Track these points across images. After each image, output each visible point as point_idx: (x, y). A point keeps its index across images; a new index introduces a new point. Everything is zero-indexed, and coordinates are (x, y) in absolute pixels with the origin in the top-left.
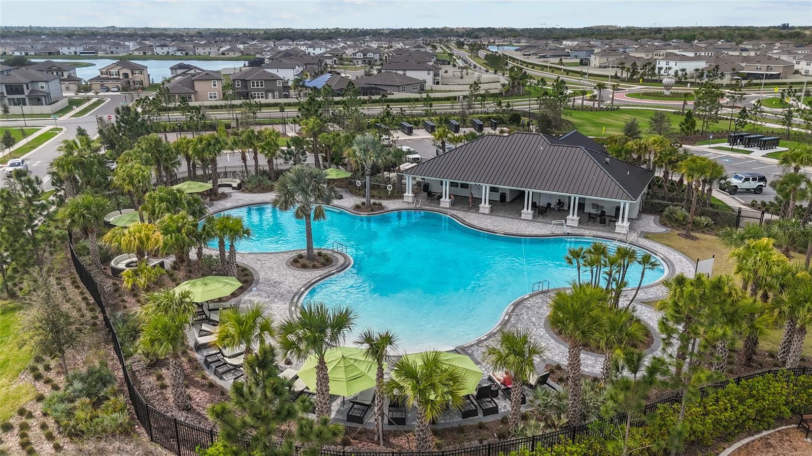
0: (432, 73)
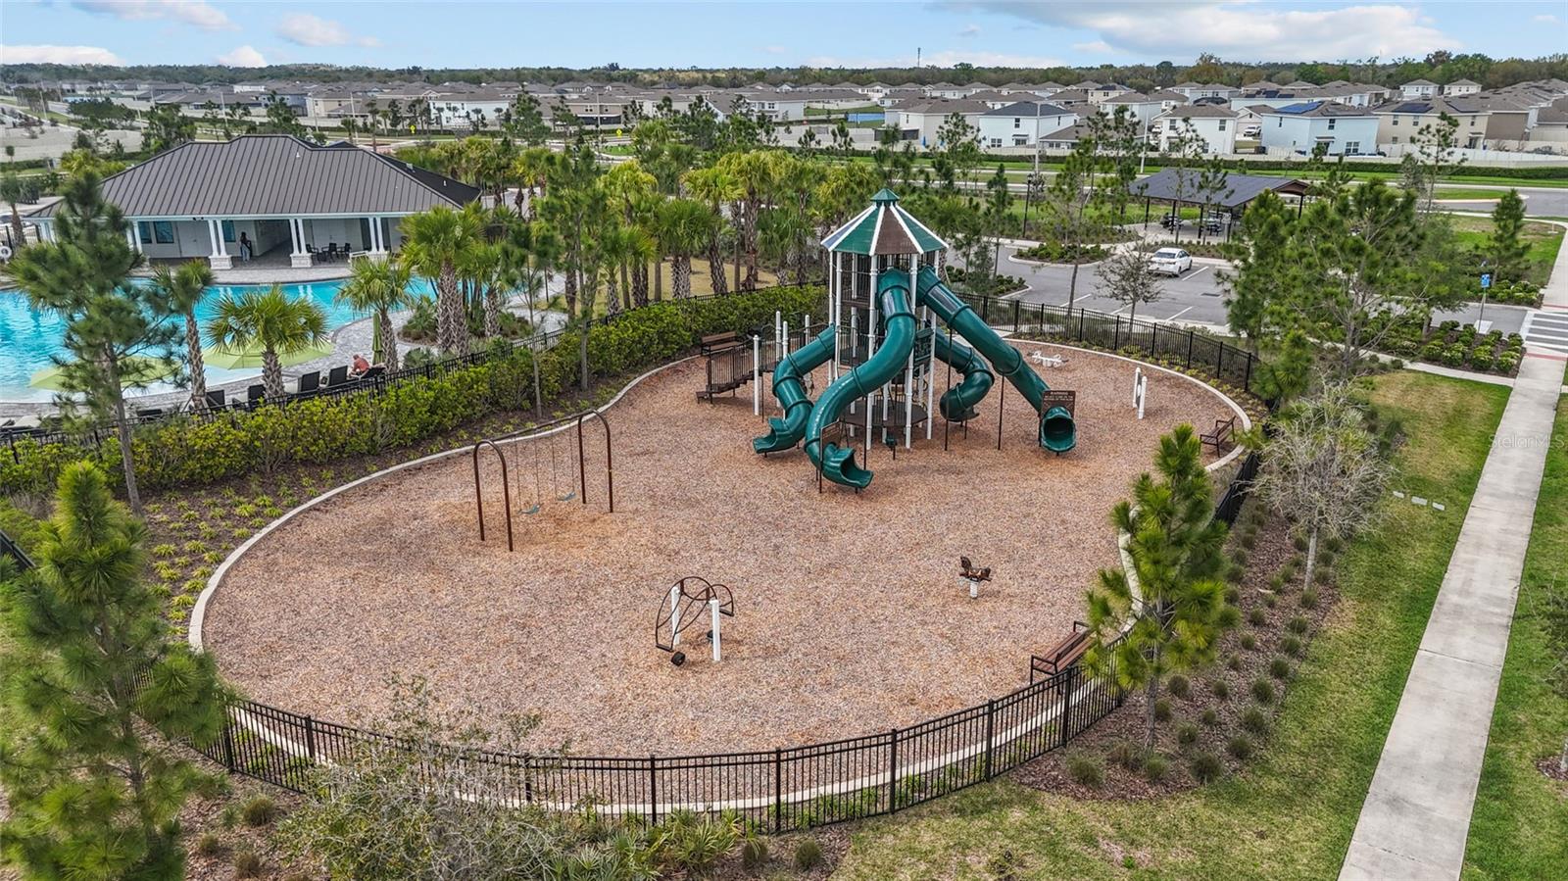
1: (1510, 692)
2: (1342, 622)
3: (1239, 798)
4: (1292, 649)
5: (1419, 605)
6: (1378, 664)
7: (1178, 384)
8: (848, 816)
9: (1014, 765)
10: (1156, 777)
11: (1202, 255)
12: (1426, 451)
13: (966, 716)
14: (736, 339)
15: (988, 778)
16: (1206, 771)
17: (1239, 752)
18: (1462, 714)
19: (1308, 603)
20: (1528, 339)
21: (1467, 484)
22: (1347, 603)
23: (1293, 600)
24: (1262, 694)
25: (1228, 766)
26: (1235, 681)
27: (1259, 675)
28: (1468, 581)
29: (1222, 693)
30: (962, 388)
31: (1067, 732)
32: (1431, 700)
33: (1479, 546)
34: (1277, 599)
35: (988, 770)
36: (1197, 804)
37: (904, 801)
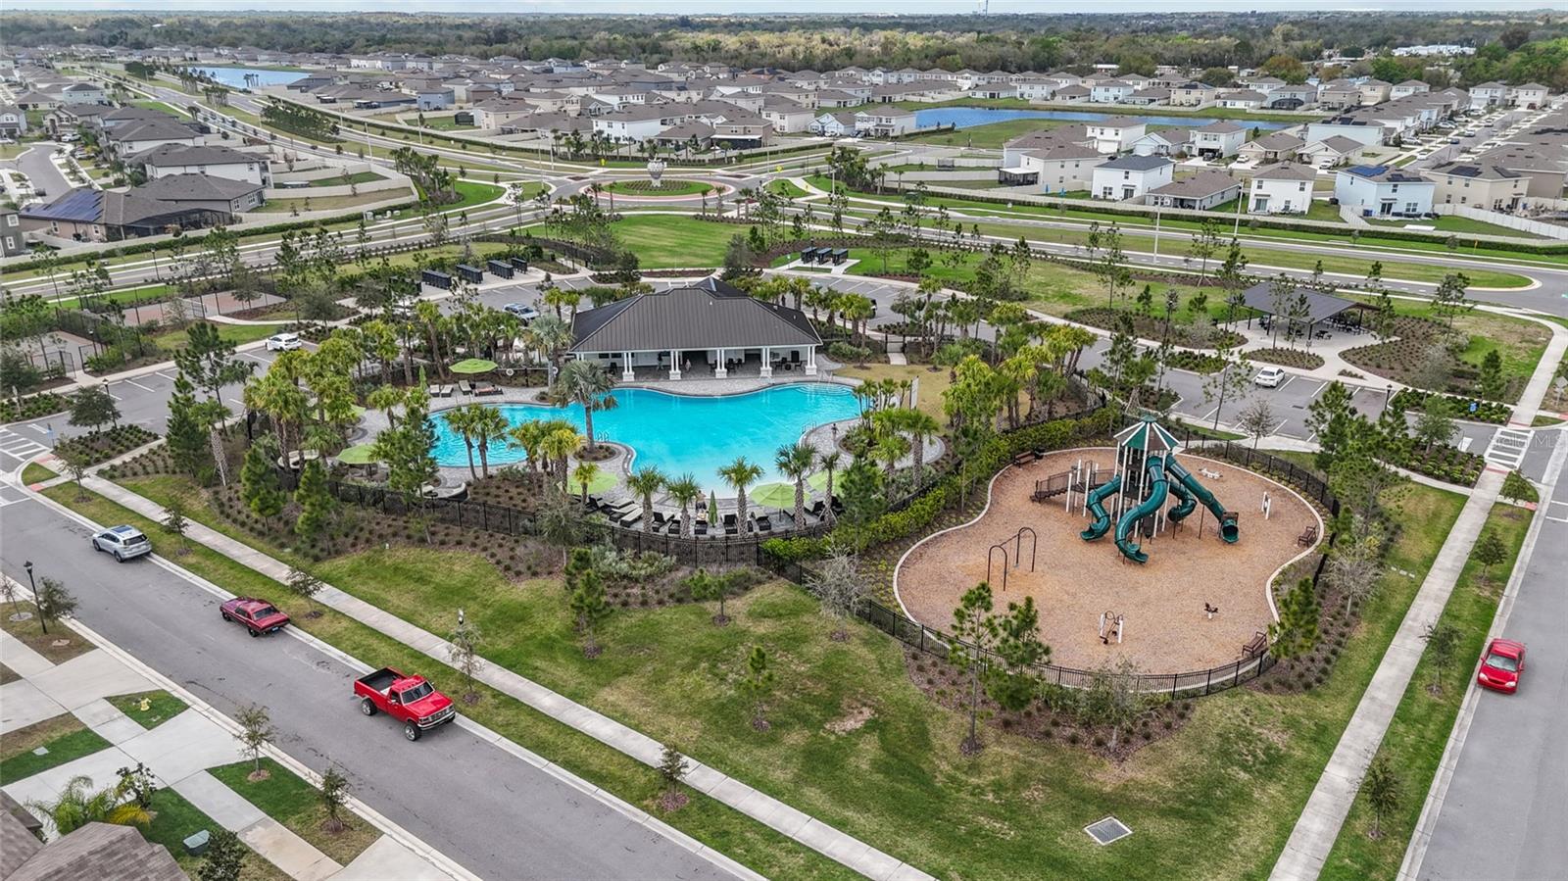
0: (256, 167)
1: (1422, 663)
2: (1360, 632)
3: (1319, 696)
4: (1339, 644)
5: (1394, 627)
6: (1373, 650)
7: (1284, 495)
8: (1194, 695)
9: (1242, 682)
10: (1290, 687)
11: (1291, 365)
12: (1412, 543)
13: (1231, 666)
14: (1031, 454)
15: (1235, 685)
16: (1308, 686)
17: (1319, 681)
18: (1403, 670)
19: (1347, 625)
20: (1491, 455)
21: (1429, 562)
22: (1364, 624)
23: (1341, 622)
24: (1328, 661)
25: (1315, 685)
26: (1318, 656)
27: (1325, 654)
28: (1418, 615)
29: (1313, 660)
30: (1182, 507)
31: (1260, 671)
32: (1392, 664)
33: (1426, 597)
34: (1335, 623)
35: (1235, 683)
36: (1304, 696)
37: (1210, 691)
